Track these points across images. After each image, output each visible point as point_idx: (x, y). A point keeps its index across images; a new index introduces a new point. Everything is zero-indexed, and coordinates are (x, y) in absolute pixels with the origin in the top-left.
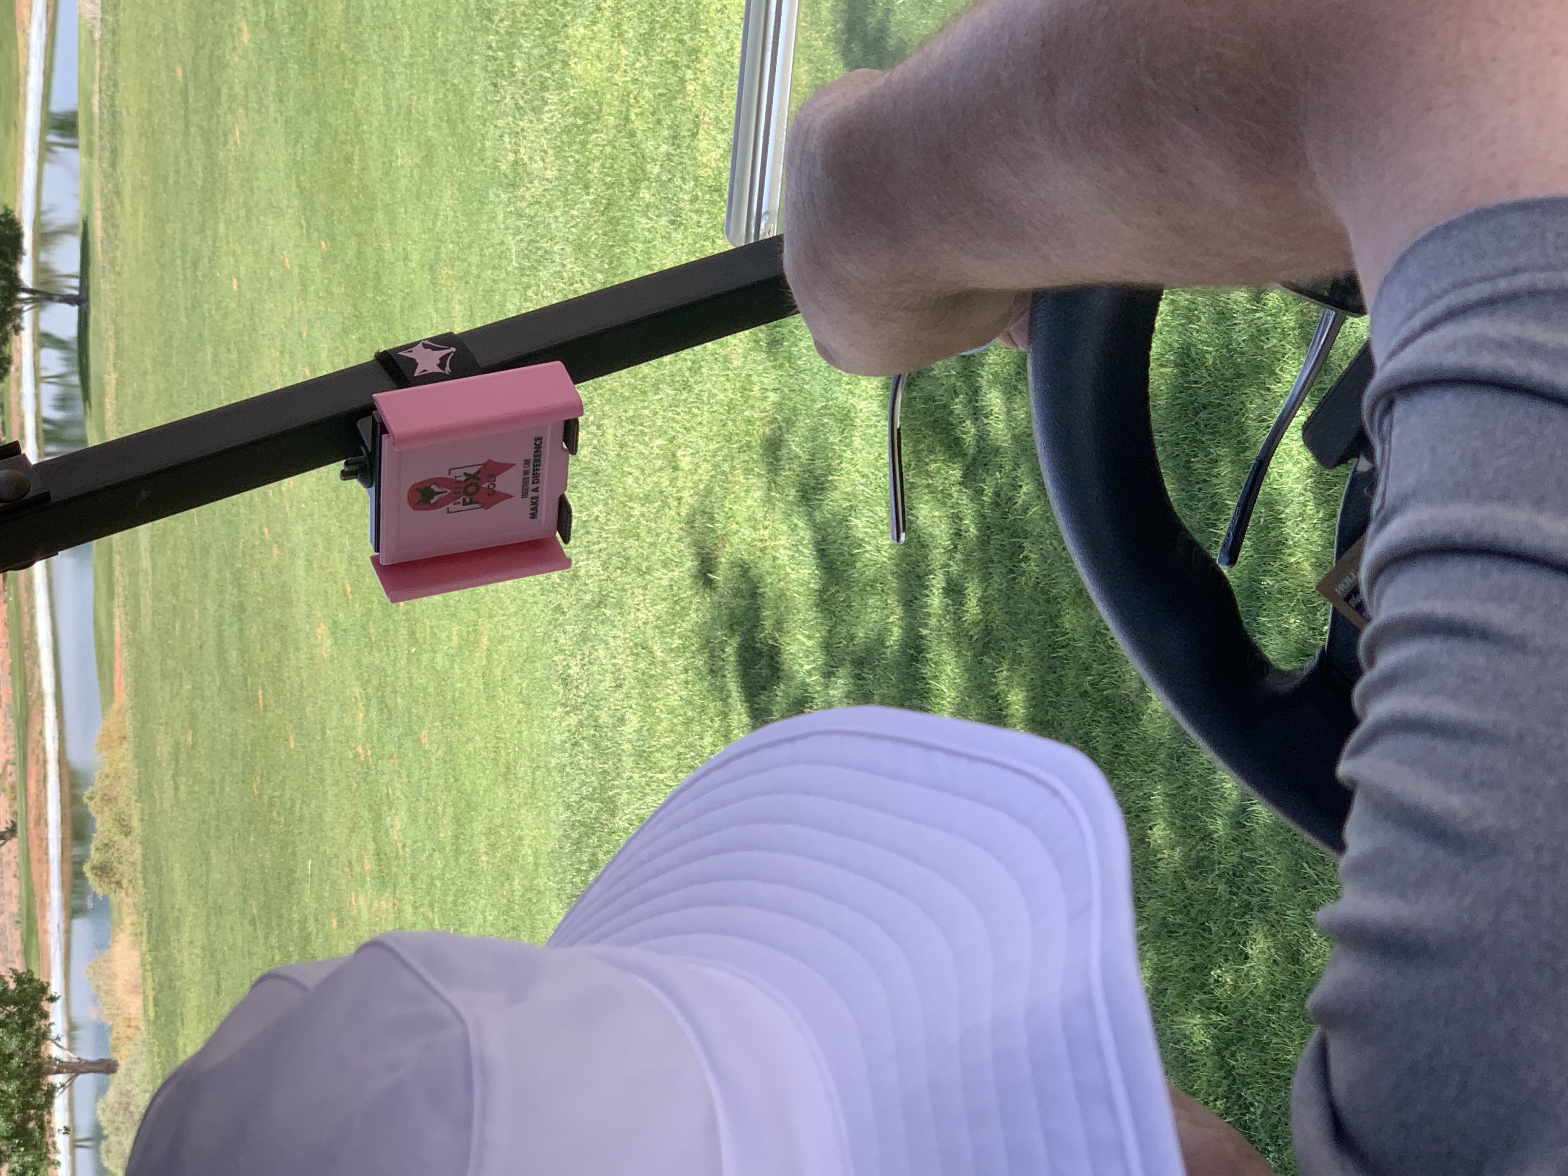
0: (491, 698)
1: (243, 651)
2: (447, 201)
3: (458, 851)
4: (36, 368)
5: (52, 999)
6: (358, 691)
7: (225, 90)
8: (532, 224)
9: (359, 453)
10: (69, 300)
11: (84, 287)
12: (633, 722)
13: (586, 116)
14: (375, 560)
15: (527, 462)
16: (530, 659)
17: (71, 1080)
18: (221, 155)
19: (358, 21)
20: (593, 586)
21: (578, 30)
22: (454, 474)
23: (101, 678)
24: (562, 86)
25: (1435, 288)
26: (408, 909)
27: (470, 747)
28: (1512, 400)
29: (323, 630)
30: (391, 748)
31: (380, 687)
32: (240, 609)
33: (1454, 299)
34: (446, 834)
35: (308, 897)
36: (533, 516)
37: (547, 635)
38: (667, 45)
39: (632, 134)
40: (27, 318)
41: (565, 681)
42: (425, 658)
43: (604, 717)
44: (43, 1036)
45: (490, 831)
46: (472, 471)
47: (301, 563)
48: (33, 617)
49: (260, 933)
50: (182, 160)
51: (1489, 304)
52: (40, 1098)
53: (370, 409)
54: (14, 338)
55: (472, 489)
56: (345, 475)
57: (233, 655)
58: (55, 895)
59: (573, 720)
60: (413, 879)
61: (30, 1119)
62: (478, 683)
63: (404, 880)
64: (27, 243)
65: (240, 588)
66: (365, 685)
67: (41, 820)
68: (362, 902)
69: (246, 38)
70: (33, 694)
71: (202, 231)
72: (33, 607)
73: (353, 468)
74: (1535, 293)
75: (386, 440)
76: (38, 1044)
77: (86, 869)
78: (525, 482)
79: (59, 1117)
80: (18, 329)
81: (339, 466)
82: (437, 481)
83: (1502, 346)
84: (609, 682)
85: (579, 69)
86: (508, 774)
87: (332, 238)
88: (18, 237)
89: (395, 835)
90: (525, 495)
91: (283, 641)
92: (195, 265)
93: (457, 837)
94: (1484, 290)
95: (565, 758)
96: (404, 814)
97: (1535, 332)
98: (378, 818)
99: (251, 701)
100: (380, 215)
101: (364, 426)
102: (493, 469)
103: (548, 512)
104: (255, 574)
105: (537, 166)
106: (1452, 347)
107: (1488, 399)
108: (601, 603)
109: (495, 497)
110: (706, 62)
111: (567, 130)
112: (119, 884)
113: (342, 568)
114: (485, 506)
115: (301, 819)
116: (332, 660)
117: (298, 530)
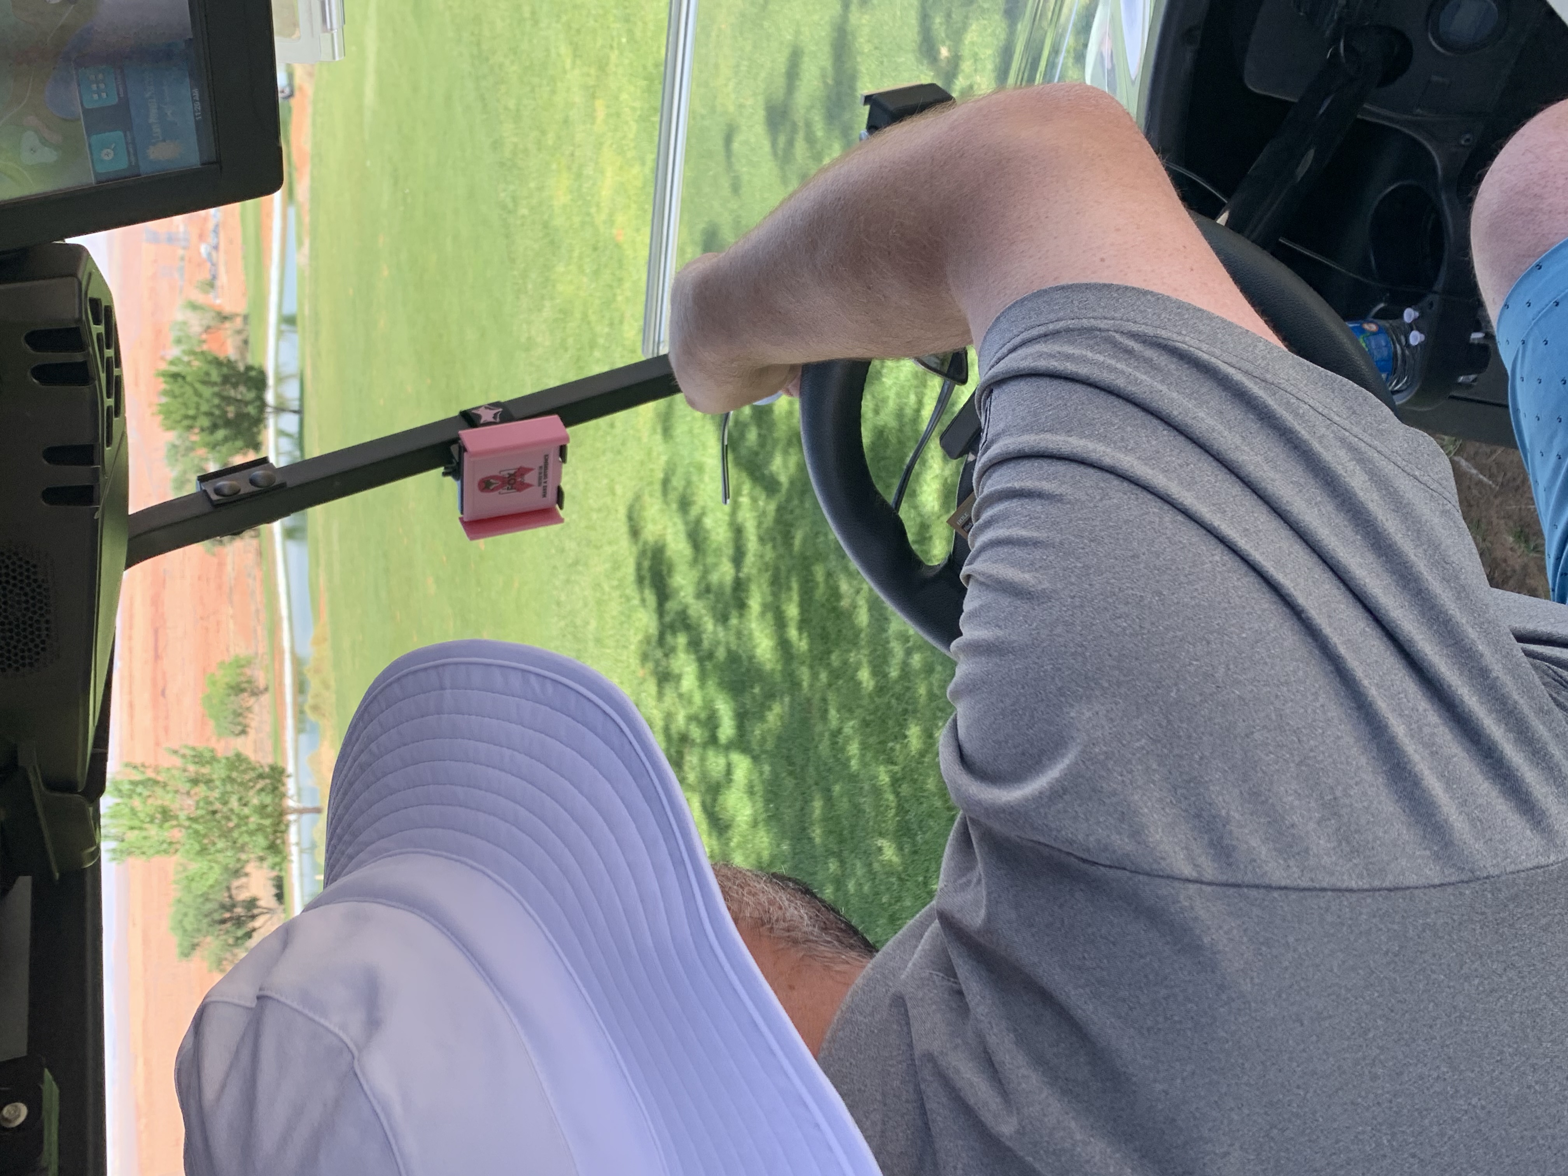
5: (288, 776)
7: (375, 301)
9: (451, 463)
12: (593, 624)
13: (565, 313)
14: (461, 519)
15: (541, 467)
17: (299, 818)
19: (445, 264)
22: (503, 473)
25: (1015, 332)
28: (1056, 383)
33: (1026, 335)
36: (544, 496)
37: (549, 581)
38: (606, 276)
40: (271, 422)
44: (283, 796)
46: (512, 472)
47: (419, 546)
51: (1044, 337)
52: (283, 827)
53: (456, 440)
55: (512, 482)
56: (445, 474)
58: (290, 722)
61: (277, 838)
64: (271, 381)
65: (387, 559)
67: (281, 684)
69: (385, 273)
72: (276, 573)
73: (448, 471)
74: (1068, 330)
75: (465, 454)
76: (281, 799)
77: (307, 709)
78: (540, 478)
79: (293, 836)
81: (442, 469)
82: (493, 477)
83: (1051, 356)
84: (581, 604)
85: (561, 288)
88: (266, 379)
90: (540, 484)
91: (410, 587)
94: (1042, 330)
97: (1069, 349)
101: (454, 449)
102: (522, 471)
103: (552, 494)
104: (395, 552)
105: (540, 339)
106: (1025, 358)
107: (1044, 382)
109: (523, 486)
110: (628, 285)
111: (556, 320)
112: (324, 715)
114: (519, 490)
116: (435, 596)
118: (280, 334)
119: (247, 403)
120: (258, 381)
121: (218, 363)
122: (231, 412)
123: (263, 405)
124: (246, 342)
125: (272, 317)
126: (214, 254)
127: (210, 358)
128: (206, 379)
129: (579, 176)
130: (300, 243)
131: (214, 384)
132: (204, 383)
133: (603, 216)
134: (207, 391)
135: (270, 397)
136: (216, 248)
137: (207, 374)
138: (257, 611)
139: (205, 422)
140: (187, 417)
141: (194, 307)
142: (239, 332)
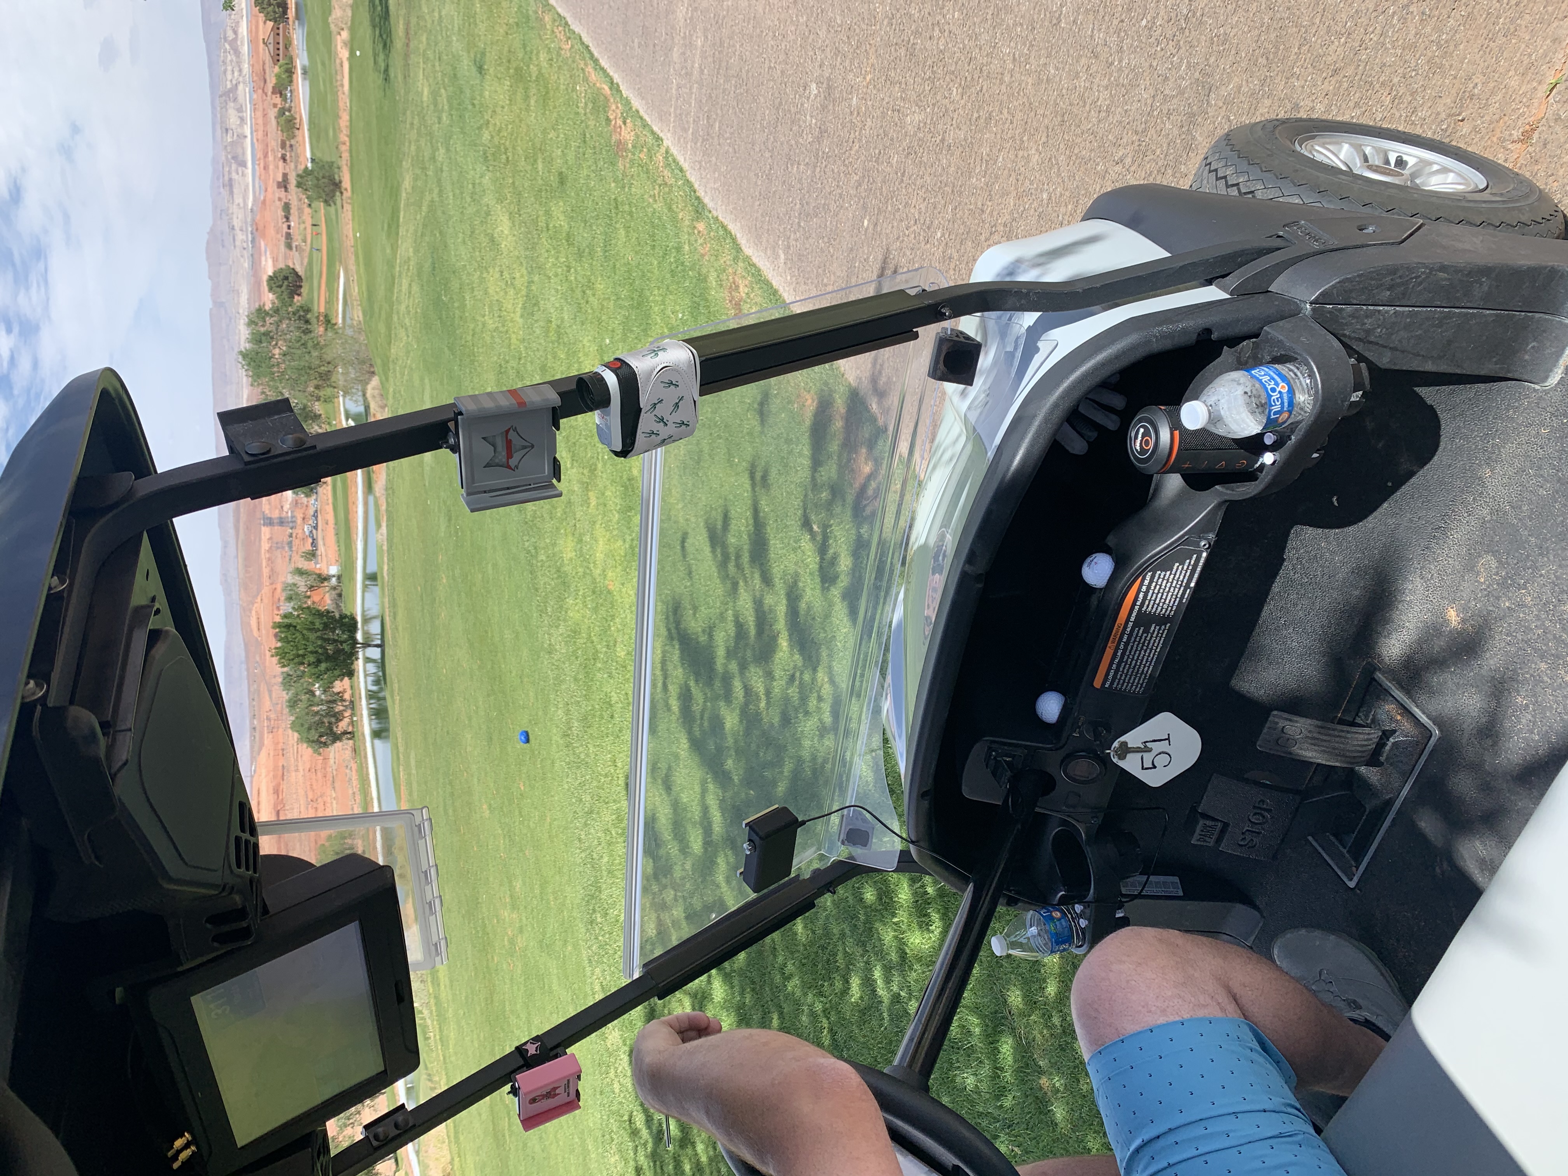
0: (552, 842)
1: (454, 811)
2: (525, 654)
3: (542, 899)
4: (365, 671)
6: (500, 832)
7: (437, 598)
8: (558, 668)
10: (377, 646)
11: (382, 639)
13: (575, 632)
16: (566, 828)
18: (437, 622)
19: (488, 582)
20: (587, 805)
21: (570, 601)
23: (396, 791)
24: (565, 620)
26: (524, 918)
27: (545, 859)
29: (485, 807)
30: (514, 856)
31: (509, 831)
32: (452, 794)
34: (537, 892)
35: (484, 910)
37: (572, 822)
38: (602, 612)
39: (593, 642)
40: (360, 655)
41: (580, 840)
42: (526, 823)
43: (595, 856)
45: (554, 893)
47: (476, 780)
48: (367, 768)
49: (466, 922)
50: (422, 621)
54: (356, 662)
57: (450, 812)
59: (583, 855)
60: (525, 907)
62: (546, 835)
63: (522, 908)
64: (359, 625)
65: (452, 786)
66: (503, 830)
68: (506, 914)
69: (445, 581)
70: (369, 798)
71: (430, 649)
72: (367, 764)
80: (357, 659)
84: (596, 842)
85: (571, 615)
86: (560, 871)
87: (481, 660)
88: (356, 623)
89: (517, 890)
91: (470, 809)
92: (429, 661)
93: (541, 893)
95: (581, 869)
96: (520, 881)
98: (510, 882)
99: (459, 831)
100: (499, 655)
102: (555, 1089)
104: (458, 782)
105: (558, 647)
108: (591, 812)
110: (617, 620)
111: (569, 636)
113: (492, 785)
115: (480, 879)
116: (489, 818)
117: (474, 767)
118: (365, 587)
119: (342, 643)
120: (350, 625)
121: (319, 614)
122: (330, 648)
123: (355, 642)
124: (340, 595)
125: (359, 577)
126: (314, 531)
127: (313, 612)
128: (312, 627)
129: (580, 541)
130: (379, 526)
131: (319, 630)
132: (309, 630)
133: (598, 571)
134: (312, 636)
135: (359, 637)
136: (316, 528)
137: (312, 623)
138: (354, 793)
139: (312, 658)
140: (298, 656)
141: (300, 572)
142: (334, 588)
